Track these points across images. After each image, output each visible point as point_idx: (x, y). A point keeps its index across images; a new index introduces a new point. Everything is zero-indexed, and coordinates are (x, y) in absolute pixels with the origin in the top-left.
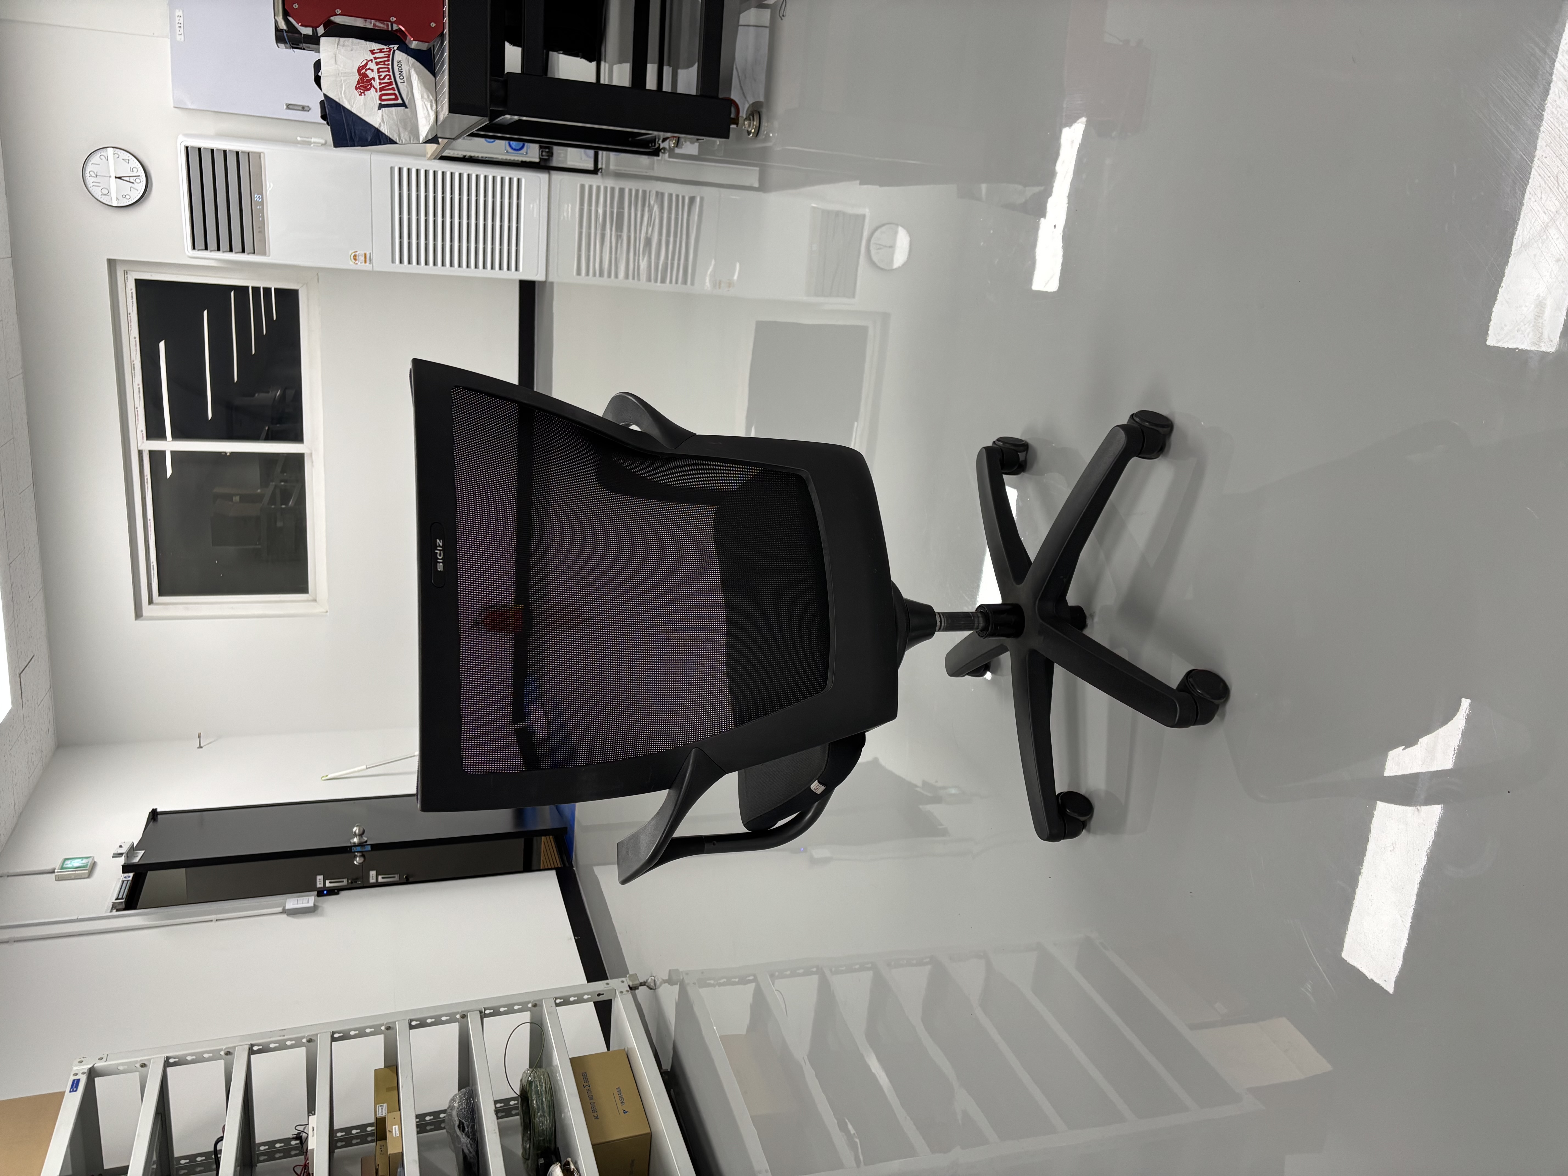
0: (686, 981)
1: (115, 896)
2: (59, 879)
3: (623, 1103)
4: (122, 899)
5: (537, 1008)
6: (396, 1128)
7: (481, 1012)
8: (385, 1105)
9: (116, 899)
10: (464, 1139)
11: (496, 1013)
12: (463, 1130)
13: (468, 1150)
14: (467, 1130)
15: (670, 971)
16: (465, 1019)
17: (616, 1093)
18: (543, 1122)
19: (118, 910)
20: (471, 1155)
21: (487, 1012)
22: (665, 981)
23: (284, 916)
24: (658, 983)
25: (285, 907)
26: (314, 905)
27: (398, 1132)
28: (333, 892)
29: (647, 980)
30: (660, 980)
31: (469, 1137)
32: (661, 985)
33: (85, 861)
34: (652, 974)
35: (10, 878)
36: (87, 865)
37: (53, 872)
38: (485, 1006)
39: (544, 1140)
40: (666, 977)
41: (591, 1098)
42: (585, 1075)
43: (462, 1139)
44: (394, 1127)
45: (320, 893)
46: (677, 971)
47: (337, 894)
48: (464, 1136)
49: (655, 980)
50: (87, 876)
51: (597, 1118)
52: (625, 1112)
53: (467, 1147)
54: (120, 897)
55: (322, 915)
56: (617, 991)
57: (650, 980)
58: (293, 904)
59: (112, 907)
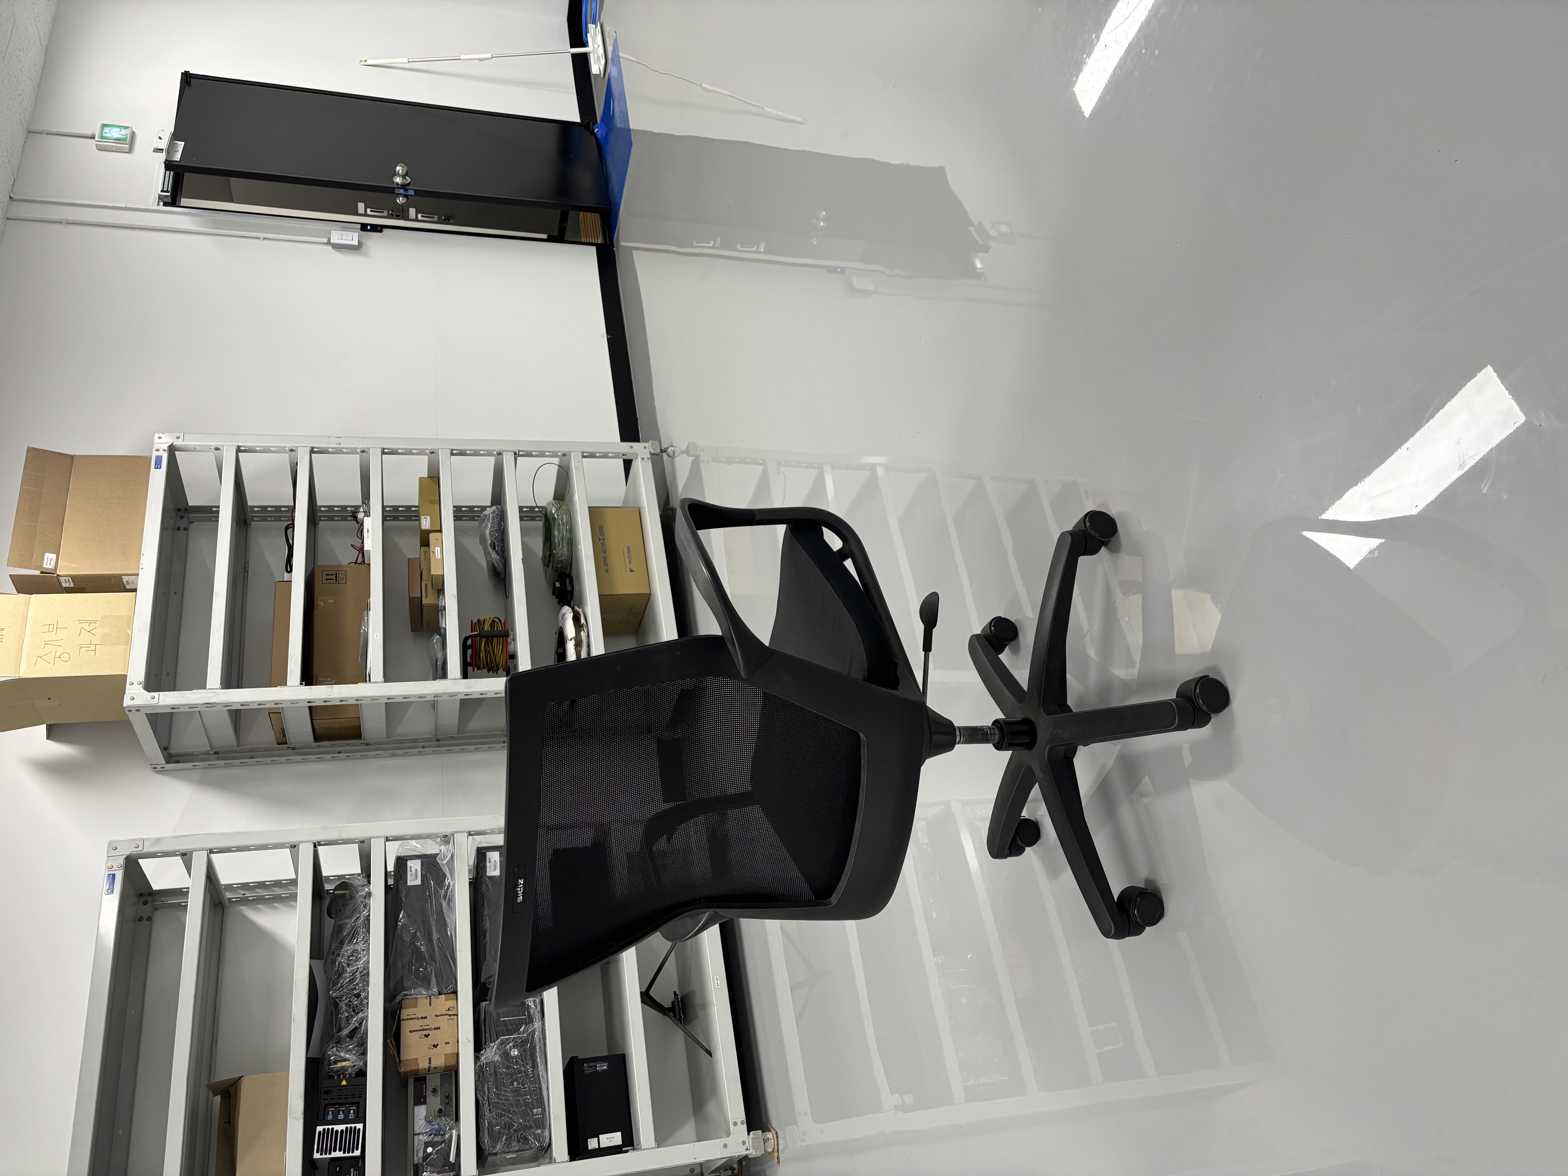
0: (701, 458)
1: (160, 188)
2: (100, 149)
3: (630, 562)
4: (167, 191)
5: (565, 457)
6: (438, 549)
7: (515, 454)
8: (428, 517)
9: (162, 191)
10: (494, 555)
11: (528, 454)
12: (494, 548)
13: (498, 564)
14: (497, 549)
15: (689, 443)
16: (500, 456)
17: (626, 552)
18: (561, 552)
19: (165, 204)
20: (499, 566)
21: (521, 453)
22: (683, 452)
23: (330, 248)
24: (676, 453)
25: (330, 239)
26: (359, 241)
27: (439, 554)
28: (377, 228)
29: (668, 448)
30: (679, 451)
31: (498, 554)
32: (679, 454)
33: (124, 132)
34: (672, 443)
35: (49, 136)
36: (127, 137)
37: (93, 137)
38: (520, 449)
39: (561, 567)
40: (684, 449)
41: (604, 552)
42: (601, 528)
43: (493, 555)
44: (436, 548)
45: (364, 227)
46: (694, 444)
47: (381, 231)
48: (494, 553)
49: (674, 451)
50: (128, 151)
51: (607, 571)
52: (631, 571)
53: (497, 562)
54: (165, 189)
55: (366, 255)
56: (639, 456)
57: (669, 450)
58: (338, 239)
59: (159, 199)
